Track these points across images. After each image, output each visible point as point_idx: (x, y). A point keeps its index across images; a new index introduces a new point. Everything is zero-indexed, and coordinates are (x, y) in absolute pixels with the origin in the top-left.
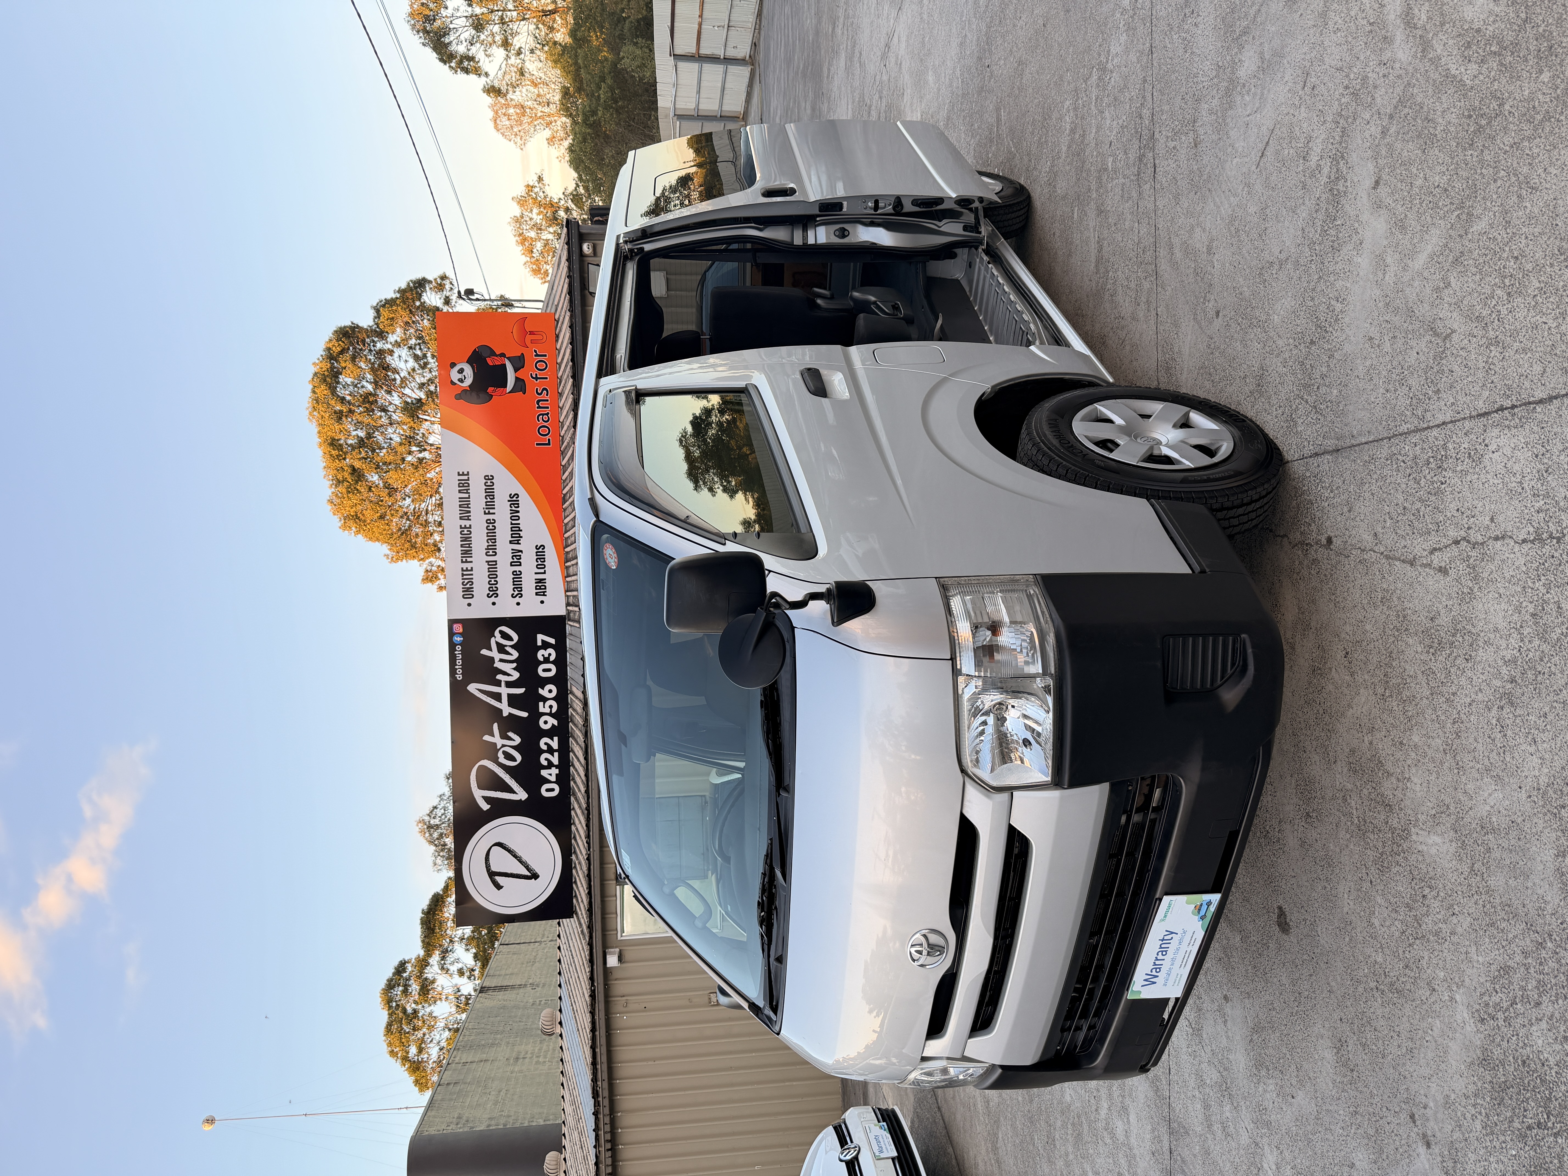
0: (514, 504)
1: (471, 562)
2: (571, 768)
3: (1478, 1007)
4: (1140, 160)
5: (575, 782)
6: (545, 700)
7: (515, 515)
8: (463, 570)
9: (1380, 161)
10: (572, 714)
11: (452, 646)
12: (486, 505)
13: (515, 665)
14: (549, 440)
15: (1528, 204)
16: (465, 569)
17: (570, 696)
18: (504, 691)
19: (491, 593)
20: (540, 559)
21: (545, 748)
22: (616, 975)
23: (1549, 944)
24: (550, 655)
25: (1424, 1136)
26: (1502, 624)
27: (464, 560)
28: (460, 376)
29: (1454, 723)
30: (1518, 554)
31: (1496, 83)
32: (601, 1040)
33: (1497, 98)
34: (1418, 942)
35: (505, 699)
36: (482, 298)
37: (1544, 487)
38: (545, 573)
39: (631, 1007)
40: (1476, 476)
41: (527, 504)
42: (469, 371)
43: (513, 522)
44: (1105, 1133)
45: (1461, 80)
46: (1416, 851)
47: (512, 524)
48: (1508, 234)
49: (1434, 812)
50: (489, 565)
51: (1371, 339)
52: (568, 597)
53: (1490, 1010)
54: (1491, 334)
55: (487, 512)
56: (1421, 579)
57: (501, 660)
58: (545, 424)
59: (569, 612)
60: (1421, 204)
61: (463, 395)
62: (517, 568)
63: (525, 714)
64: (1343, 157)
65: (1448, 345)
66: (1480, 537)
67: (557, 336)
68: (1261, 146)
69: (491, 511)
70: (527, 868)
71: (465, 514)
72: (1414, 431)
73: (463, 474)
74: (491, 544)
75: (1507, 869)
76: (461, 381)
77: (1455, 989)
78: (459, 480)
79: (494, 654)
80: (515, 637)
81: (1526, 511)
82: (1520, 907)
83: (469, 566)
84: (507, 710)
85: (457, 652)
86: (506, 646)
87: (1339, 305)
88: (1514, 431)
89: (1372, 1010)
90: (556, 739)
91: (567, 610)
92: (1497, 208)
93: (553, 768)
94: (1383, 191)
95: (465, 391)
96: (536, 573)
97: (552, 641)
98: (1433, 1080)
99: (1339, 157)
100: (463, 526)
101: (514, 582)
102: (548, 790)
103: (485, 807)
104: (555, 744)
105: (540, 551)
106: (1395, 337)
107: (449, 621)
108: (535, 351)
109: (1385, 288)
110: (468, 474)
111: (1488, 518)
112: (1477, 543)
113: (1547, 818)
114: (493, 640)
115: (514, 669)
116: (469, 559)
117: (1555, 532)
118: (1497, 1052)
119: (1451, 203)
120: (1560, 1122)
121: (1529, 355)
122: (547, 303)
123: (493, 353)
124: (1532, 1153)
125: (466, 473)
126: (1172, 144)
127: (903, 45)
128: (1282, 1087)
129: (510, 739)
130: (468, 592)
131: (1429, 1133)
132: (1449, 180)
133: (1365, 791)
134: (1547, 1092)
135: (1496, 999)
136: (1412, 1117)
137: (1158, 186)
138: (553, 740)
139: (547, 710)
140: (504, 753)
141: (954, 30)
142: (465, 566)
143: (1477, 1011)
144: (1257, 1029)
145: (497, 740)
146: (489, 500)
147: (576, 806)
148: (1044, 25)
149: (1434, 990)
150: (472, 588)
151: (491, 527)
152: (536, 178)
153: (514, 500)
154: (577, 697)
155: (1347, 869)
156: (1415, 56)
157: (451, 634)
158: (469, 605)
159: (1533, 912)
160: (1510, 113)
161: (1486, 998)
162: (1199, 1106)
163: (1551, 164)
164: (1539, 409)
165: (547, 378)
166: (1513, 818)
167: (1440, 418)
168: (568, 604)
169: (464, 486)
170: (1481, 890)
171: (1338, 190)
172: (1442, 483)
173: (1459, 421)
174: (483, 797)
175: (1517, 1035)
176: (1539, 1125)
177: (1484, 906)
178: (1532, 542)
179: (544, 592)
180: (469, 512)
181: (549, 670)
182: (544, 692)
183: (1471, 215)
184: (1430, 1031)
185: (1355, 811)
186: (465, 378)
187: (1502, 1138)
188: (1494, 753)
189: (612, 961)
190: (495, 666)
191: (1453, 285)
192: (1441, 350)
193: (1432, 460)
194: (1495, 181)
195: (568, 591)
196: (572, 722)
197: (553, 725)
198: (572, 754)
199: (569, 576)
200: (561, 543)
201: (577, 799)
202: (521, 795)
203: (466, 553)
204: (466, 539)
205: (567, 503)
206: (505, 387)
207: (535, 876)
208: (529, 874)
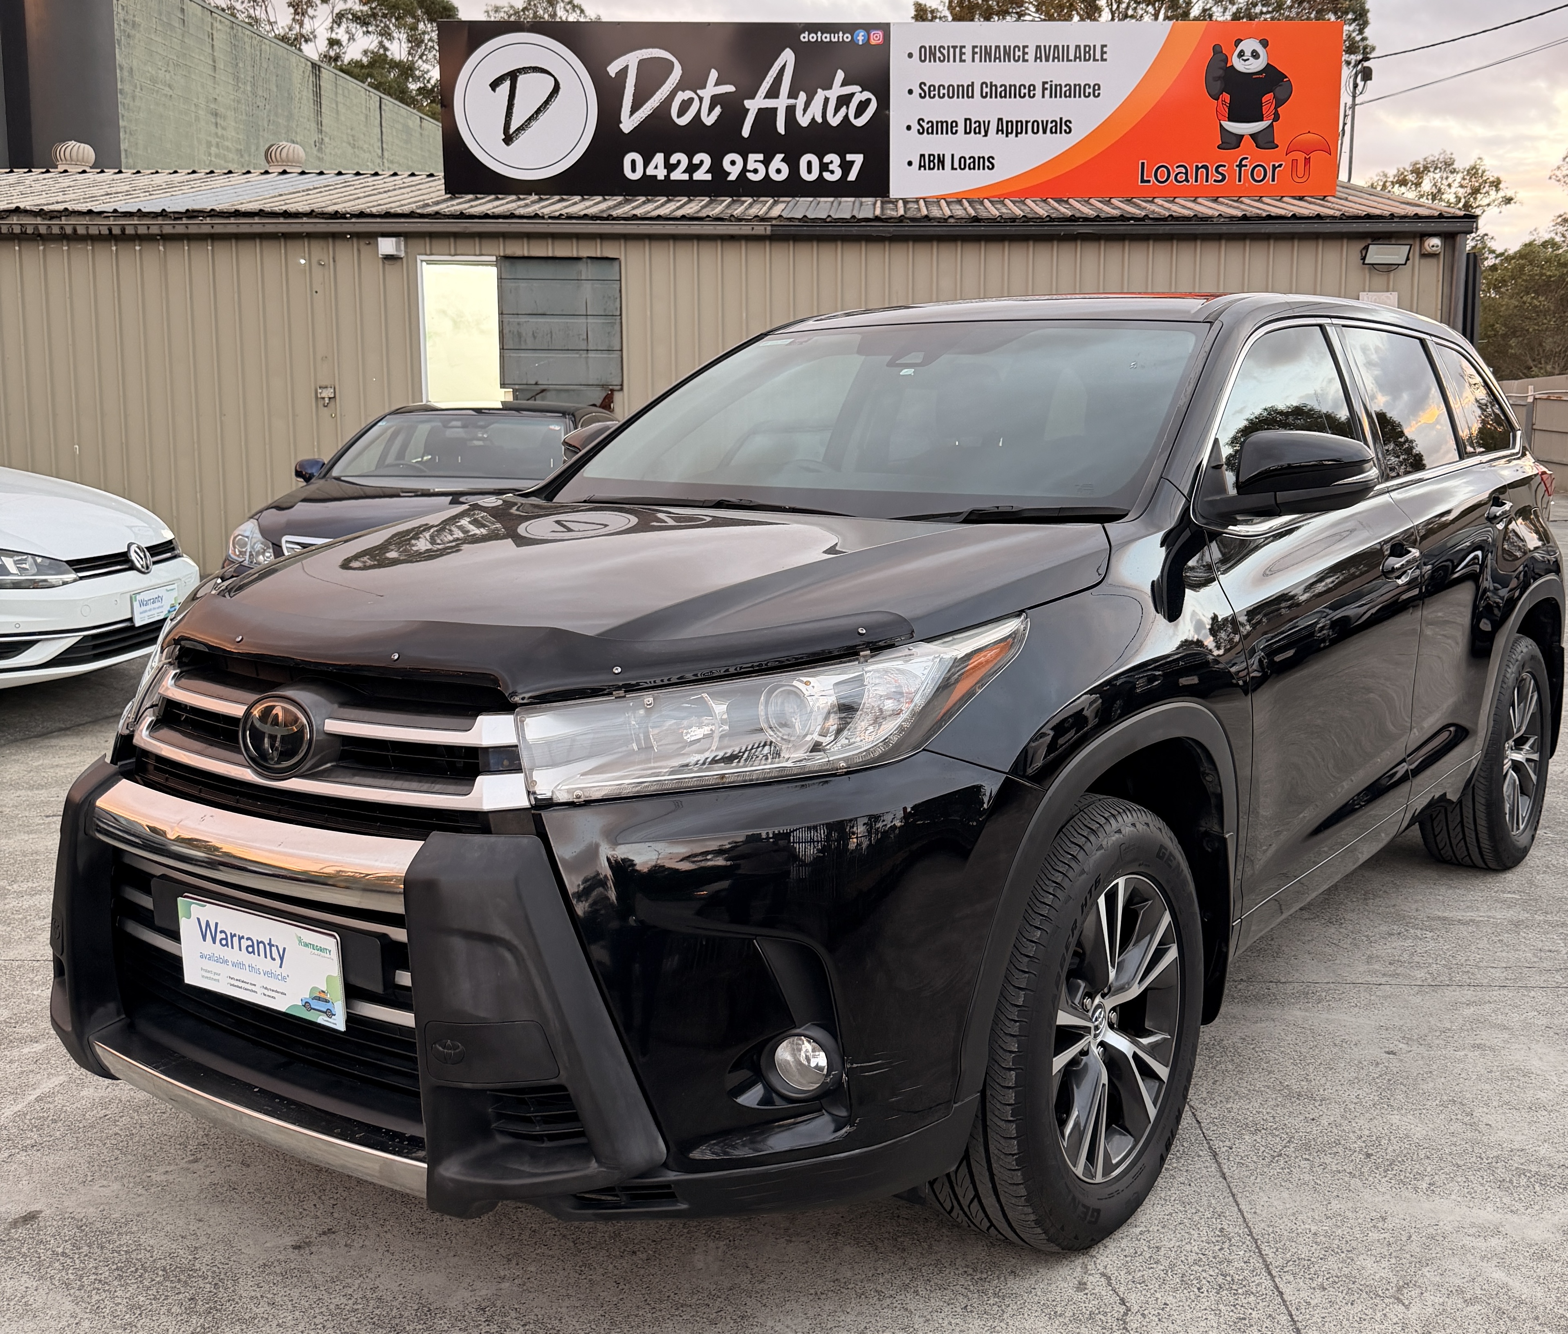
0: (1056, 126)
1: (973, 60)
2: (664, 199)
5: (644, 203)
6: (766, 163)
7: (1040, 127)
8: (962, 47)
10: (746, 201)
11: (850, 28)
12: (1056, 86)
13: (819, 120)
14: (1149, 181)
16: (964, 50)
17: (771, 201)
18: (781, 103)
19: (926, 89)
20: (974, 162)
21: (696, 160)
22: (366, 249)
24: (832, 172)
27: (976, 50)
28: (1248, 53)
35: (770, 103)
36: (1358, 92)
38: (953, 168)
41: (1055, 145)
42: (1254, 66)
43: (1030, 125)
47: (1027, 122)
50: (968, 86)
52: (917, 201)
55: (1046, 86)
57: (827, 100)
58: (1172, 177)
59: (895, 202)
61: (1220, 56)
62: (961, 128)
63: (746, 132)
67: (1301, 198)
69: (1047, 93)
70: (521, 129)
71: (1045, 54)
73: (1103, 53)
74: (999, 90)
76: (1241, 54)
78: (1094, 46)
79: (837, 90)
80: (860, 122)
83: (968, 57)
84: (753, 105)
85: (841, 34)
86: (848, 108)
90: (709, 177)
91: (897, 200)
93: (665, 172)
95: (1226, 60)
96: (953, 155)
97: (852, 177)
100: (1026, 50)
101: (942, 122)
102: (633, 162)
103: (613, 69)
104: (701, 175)
105: (986, 163)
107: (888, 24)
108: (1280, 166)
110: (1103, 60)
114: (859, 89)
115: (813, 119)
116: (977, 57)
122: (1348, 186)
123: (1280, 103)
125: (1105, 56)
129: (711, 110)
130: (929, 54)
138: (707, 172)
139: (750, 167)
140: (691, 100)
142: (968, 51)
145: (710, 90)
146: (1064, 89)
147: (611, 203)
150: (935, 61)
151: (1023, 91)
152: (1509, 194)
153: (1062, 126)
154: (770, 208)
157: (868, 27)
158: (910, 55)
165: (1240, 181)
168: (906, 202)
169: (1085, 54)
174: (627, 66)
179: (924, 166)
180: (1047, 60)
181: (809, 171)
182: (778, 161)
186: (1245, 60)
189: (387, 246)
190: (819, 90)
195: (925, 202)
196: (733, 201)
197: (729, 174)
198: (685, 199)
199: (948, 203)
200: (997, 192)
201: (620, 204)
202: (628, 124)
203: (987, 54)
204: (1007, 54)
205: (1056, 205)
206: (1230, 120)
207: (508, 139)
208: (511, 131)
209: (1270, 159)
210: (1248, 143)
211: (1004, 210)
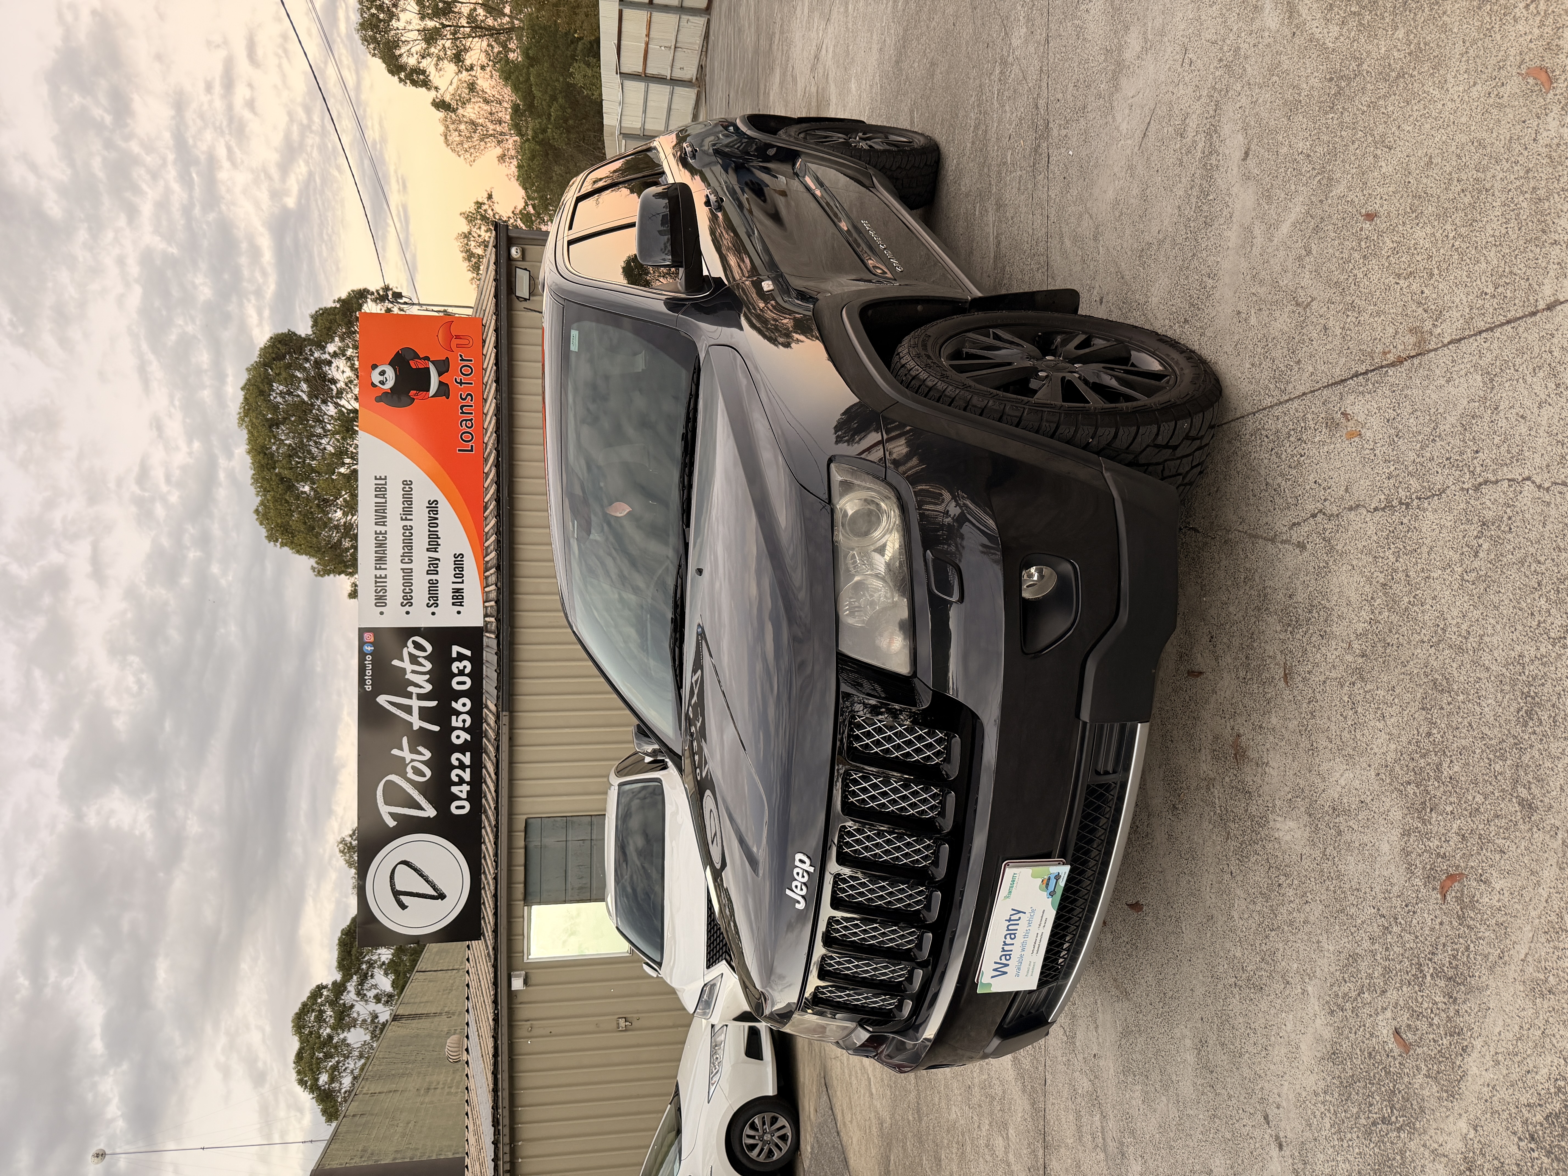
0: (432, 511)
1: (385, 569)
2: (483, 785)
3: (1328, 998)
4: (1036, 151)
5: (486, 800)
6: (458, 713)
7: (433, 522)
8: (376, 577)
9: (1249, 132)
10: (485, 728)
11: (362, 655)
12: (404, 511)
13: (428, 677)
14: (472, 446)
15: (1383, 164)
16: (379, 576)
17: (485, 710)
18: (415, 704)
19: (405, 602)
20: (458, 568)
21: (456, 763)
22: (521, 998)
23: (1395, 929)
24: (465, 667)
25: (1277, 1138)
26: (1354, 597)
27: (379, 567)
29: (1309, 703)
30: (1370, 524)
31: (1355, 44)
32: (504, 1066)
33: (1355, 59)
34: (1273, 933)
35: (416, 712)
36: (411, 302)
37: (1395, 453)
38: (462, 582)
39: (535, 1032)
40: (1333, 446)
41: (446, 511)
43: (432, 529)
44: (986, 1150)
45: (1324, 43)
46: (1272, 839)
48: (1364, 195)
49: (1290, 796)
50: (404, 572)
51: (1239, 313)
52: (486, 607)
53: (1340, 1001)
54: (1348, 299)
55: (404, 518)
56: (1280, 556)
57: (413, 672)
58: (468, 430)
59: (486, 623)
60: (1286, 172)
61: (384, 397)
62: (433, 577)
63: (436, 728)
64: (1216, 131)
65: (1308, 314)
66: (1335, 508)
67: (484, 341)
68: (1144, 127)
69: (409, 517)
70: (433, 887)
71: (381, 519)
72: (1276, 405)
73: (381, 479)
74: (406, 551)
75: (1356, 851)
77: (1307, 980)
78: (376, 485)
79: (406, 664)
80: (429, 648)
81: (1378, 478)
82: (1368, 890)
83: (382, 573)
84: (417, 723)
85: (367, 662)
86: (419, 657)
87: (1211, 281)
88: (1368, 396)
89: (1230, 1007)
90: (468, 754)
91: (485, 621)
92: (1354, 170)
93: (465, 785)
94: (1251, 162)
96: (453, 583)
97: (468, 653)
98: (1286, 1077)
99: (1212, 131)
100: (378, 532)
101: (430, 590)
102: (458, 808)
103: (392, 823)
104: (467, 759)
105: (459, 560)
106: (1260, 310)
107: (359, 629)
108: (461, 356)
109: (1252, 261)
110: (385, 478)
111: (1343, 488)
112: (1332, 515)
113: (1394, 796)
114: (405, 650)
115: (427, 681)
116: (383, 566)
117: (1404, 498)
118: (1346, 1046)
119: (1314, 169)
120: (1403, 1116)
121: (1382, 317)
122: (475, 309)
124: (1376, 1150)
125: (383, 477)
126: (1064, 132)
127: (830, 55)
128: (1147, 1093)
129: (421, 754)
130: (381, 600)
131: (1282, 1134)
132: (1311, 145)
133: (1227, 779)
134: (1391, 1085)
135: (1345, 988)
136: (1266, 1117)
137: (1051, 175)
138: (464, 755)
139: (461, 725)
140: (413, 768)
141: (874, 37)
142: (378, 573)
143: (1327, 1002)
144: (1126, 1033)
145: (406, 754)
146: (406, 506)
148: (954, 25)
149: (1288, 983)
150: (386, 596)
151: (407, 534)
152: (485, 195)
153: (433, 507)
154: (490, 711)
155: (1210, 861)
156: (1282, 24)
157: (362, 643)
158: (381, 613)
159: (1380, 896)
160: (1368, 72)
161: (1335, 988)
162: (1071, 1117)
163: (1405, 120)
164: (1391, 373)
165: (471, 384)
166: (1362, 798)
167: (1302, 389)
168: (486, 616)
169: (381, 490)
170: (1332, 874)
171: (1211, 164)
172: (1301, 456)
173: (1317, 390)
174: (389, 813)
175: (1364, 1026)
176: (1384, 1120)
177: (1335, 892)
178: (1383, 509)
179: (461, 603)
180: (385, 517)
181: (464, 683)
182: (457, 706)
183: (1330, 179)
184: (1284, 1027)
185: (1217, 801)
186: (386, 380)
187: (1349, 1136)
188: (1346, 731)
189: (517, 984)
190: (406, 677)
191: (1314, 252)
192: (1302, 319)
193: (1292, 433)
194: (1353, 142)
195: (486, 602)
196: (486, 736)
197: (466, 740)
198: (484, 770)
199: (488, 586)
200: (480, 552)
201: (487, 817)
202: (430, 812)
203: (381, 560)
204: (381, 545)
205: (488, 511)
206: (428, 390)
207: (442, 896)
208: (436, 894)
209: (455, 364)
210: (445, 378)
211: (492, 547)
